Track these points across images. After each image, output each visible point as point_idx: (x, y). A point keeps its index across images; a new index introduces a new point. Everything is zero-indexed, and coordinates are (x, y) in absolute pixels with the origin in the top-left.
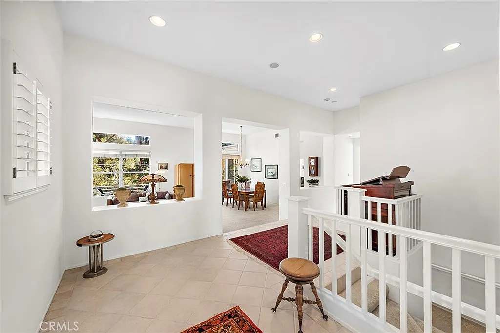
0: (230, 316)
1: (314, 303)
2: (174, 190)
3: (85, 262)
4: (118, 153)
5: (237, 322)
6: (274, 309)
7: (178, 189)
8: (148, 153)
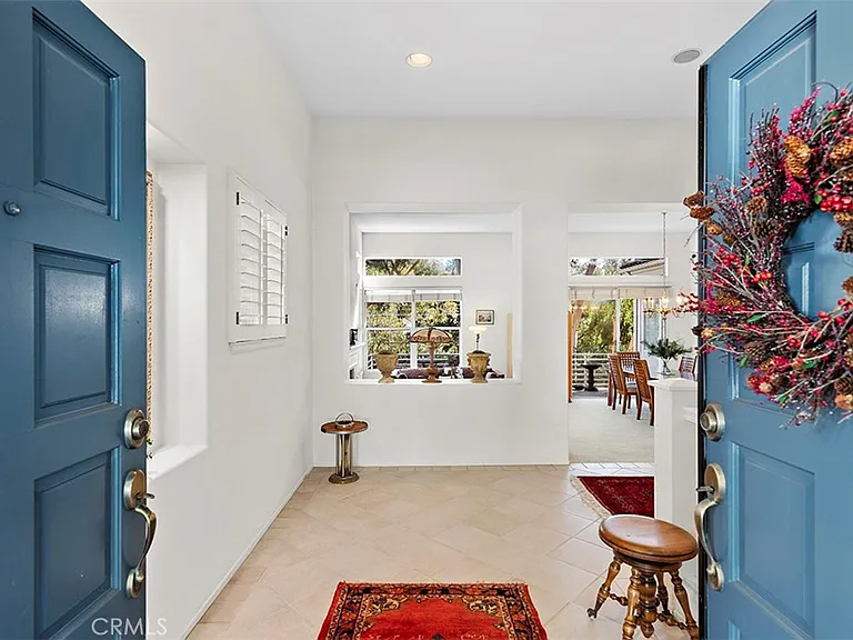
0: (501, 592)
1: (681, 626)
2: (469, 360)
3: (330, 462)
4: (409, 292)
5: (509, 605)
6: (592, 613)
7: (475, 359)
8: (458, 292)
